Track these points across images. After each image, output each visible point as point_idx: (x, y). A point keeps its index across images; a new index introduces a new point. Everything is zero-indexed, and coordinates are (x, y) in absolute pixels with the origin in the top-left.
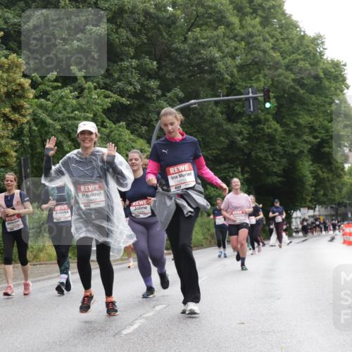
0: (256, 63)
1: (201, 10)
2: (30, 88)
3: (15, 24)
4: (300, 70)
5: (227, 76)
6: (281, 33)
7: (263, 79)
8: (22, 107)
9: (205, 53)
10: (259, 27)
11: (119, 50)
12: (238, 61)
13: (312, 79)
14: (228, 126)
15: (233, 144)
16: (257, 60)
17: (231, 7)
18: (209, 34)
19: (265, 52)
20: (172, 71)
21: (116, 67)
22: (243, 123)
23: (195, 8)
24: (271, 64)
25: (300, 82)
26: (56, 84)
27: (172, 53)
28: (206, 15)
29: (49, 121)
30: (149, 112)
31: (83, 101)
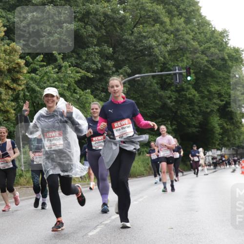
0: (181, 49)
1: (143, 13)
2: (24, 66)
3: (14, 22)
4: (212, 54)
5: (160, 58)
6: (199, 29)
7: (186, 60)
8: (19, 79)
9: (146, 42)
10: (184, 25)
11: (86, 40)
12: (169, 48)
13: (220, 60)
15: (164, 106)
16: (181, 47)
17: (164, 11)
18: (149, 29)
19: (187, 41)
20: (123, 54)
21: (84, 52)
22: (172, 91)
23: (139, 11)
24: (192, 50)
25: (212, 63)
26: (42, 63)
27: (123, 42)
28: (147, 16)
29: (38, 89)
31: (61, 75)
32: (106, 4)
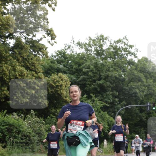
0: (151, 94)
1: (133, 77)
3: (74, 80)
5: (141, 98)
7: (152, 100)
9: (134, 90)
10: (152, 83)
11: (106, 88)
12: (145, 93)
14: (140, 114)
15: (141, 120)
17: (143, 76)
18: (135, 84)
19: (154, 91)
20: (123, 96)
21: (105, 94)
22: (145, 113)
23: (131, 76)
26: (86, 99)
27: (123, 90)
28: (135, 78)
30: (115, 109)
31: (94, 104)
32: (116, 72)
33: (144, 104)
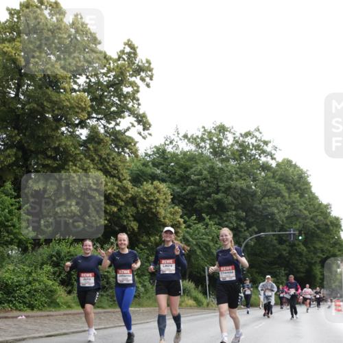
0: (296, 216)
1: (269, 188)
2: (183, 223)
3: (177, 192)
4: (318, 220)
5: (280, 222)
6: (309, 202)
7: (298, 223)
9: (270, 210)
10: (298, 198)
11: (227, 206)
12: (287, 214)
13: (324, 225)
14: (279, 246)
15: (281, 256)
16: (296, 214)
17: (284, 188)
18: (273, 201)
19: (300, 210)
20: (253, 218)
21: (225, 215)
22: (287, 245)
23: (266, 188)
24: (303, 216)
25: (317, 227)
26: (195, 222)
28: (272, 191)
29: (190, 239)
30: (239, 237)
31: (208, 231)
32: (243, 182)
33: (286, 231)
